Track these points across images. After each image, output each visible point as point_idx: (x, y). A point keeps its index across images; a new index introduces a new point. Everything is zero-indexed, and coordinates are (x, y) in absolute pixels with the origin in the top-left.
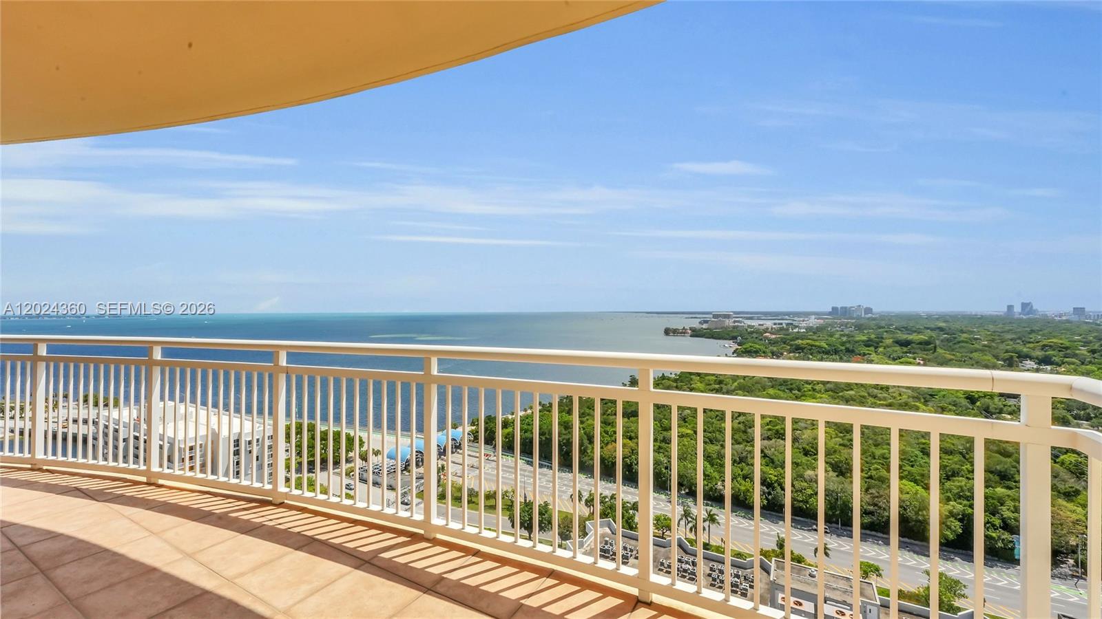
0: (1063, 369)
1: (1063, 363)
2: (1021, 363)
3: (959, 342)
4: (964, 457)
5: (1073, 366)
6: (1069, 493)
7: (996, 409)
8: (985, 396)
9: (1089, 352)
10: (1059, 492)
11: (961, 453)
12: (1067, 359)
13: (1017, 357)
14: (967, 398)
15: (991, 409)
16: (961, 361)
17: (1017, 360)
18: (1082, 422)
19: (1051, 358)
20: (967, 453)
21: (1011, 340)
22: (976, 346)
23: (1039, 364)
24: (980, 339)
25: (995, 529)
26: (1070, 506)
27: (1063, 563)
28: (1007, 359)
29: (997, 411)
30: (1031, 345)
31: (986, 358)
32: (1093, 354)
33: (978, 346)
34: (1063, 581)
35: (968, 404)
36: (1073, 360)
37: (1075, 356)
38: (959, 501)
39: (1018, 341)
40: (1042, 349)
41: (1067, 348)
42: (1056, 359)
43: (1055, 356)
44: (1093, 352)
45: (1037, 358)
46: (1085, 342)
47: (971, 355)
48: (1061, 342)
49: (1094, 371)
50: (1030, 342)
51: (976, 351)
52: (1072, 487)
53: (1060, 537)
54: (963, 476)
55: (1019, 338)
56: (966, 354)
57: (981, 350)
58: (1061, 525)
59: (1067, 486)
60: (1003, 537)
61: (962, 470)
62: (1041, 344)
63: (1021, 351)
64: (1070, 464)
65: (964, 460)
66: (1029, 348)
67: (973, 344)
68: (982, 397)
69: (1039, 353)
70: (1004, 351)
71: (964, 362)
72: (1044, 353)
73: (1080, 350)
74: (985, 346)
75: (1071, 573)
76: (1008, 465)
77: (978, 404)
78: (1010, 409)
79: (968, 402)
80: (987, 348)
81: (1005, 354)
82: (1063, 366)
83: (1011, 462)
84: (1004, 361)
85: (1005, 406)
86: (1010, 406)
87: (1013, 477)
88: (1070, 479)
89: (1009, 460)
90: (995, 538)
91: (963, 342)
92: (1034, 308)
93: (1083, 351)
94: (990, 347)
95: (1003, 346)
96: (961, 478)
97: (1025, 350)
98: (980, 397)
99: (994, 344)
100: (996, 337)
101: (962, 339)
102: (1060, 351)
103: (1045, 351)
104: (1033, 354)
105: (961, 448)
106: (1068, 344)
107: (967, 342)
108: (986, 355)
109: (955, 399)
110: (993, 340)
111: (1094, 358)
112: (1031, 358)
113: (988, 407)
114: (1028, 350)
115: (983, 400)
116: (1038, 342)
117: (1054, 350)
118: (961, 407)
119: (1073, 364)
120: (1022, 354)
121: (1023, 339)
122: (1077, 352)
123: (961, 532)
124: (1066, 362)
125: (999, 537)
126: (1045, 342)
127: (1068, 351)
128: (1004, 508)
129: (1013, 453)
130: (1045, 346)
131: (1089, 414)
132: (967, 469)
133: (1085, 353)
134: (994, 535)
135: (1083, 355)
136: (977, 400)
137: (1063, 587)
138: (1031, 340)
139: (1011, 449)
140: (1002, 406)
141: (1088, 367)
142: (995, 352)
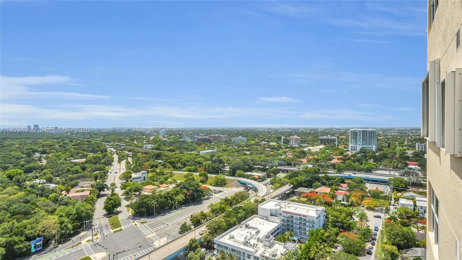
0: (50, 155)
1: (50, 152)
2: (34, 154)
3: (4, 147)
4: (7, 210)
5: (54, 153)
6: (52, 211)
7: (23, 180)
8: (17, 174)
9: (59, 146)
10: (49, 212)
11: (5, 209)
12: (51, 150)
13: (32, 152)
14: (8, 177)
15: (21, 181)
16: (5, 157)
17: (32, 153)
18: (57, 178)
19: (46, 151)
20: (8, 208)
21: (30, 143)
22: (13, 148)
23: (41, 154)
24: (15, 144)
25: (22, 243)
26: (53, 217)
27: (50, 244)
28: (28, 153)
29: (23, 181)
30: (38, 145)
31: (18, 154)
32: (61, 147)
33: (14, 148)
34: (51, 252)
35: (9, 181)
36: (54, 151)
37: (54, 149)
38: (4, 236)
39: (32, 144)
40: (42, 147)
41: (51, 146)
42: (48, 151)
43: (47, 150)
44: (60, 146)
45: (40, 151)
46: (58, 142)
47: (10, 153)
48: (49, 143)
49: (61, 155)
50: (37, 144)
51: (13, 151)
52: (54, 208)
53: (49, 233)
54: (6, 222)
55: (33, 142)
56: (7, 153)
57: (15, 150)
58: (50, 227)
59: (52, 208)
60: (26, 245)
61: (6, 218)
62: (42, 144)
63: (34, 149)
64: (53, 198)
65: (7, 212)
66: (37, 147)
67: (11, 147)
68: (16, 175)
69: (41, 149)
70: (26, 149)
71: (7, 157)
72: (43, 148)
73: (56, 146)
74: (17, 147)
75: (53, 247)
76: (28, 207)
77: (14, 179)
78: (29, 178)
79: (9, 179)
80: (18, 149)
81: (27, 151)
82: (50, 154)
83: (29, 205)
84: (26, 154)
85: (26, 177)
86: (29, 177)
87: (30, 212)
88: (53, 204)
89: (28, 204)
90: (22, 247)
91: (6, 146)
92: (39, 127)
93: (57, 146)
94: (19, 148)
95: (26, 147)
96: (4, 223)
97: (35, 148)
98: (14, 175)
99: (22, 146)
100: (23, 143)
101: (5, 145)
102: (49, 147)
103: (44, 148)
104: (39, 150)
105: (4, 206)
106: (52, 144)
107: (8, 146)
108: (18, 152)
109: (1, 179)
110: (21, 144)
111: (61, 149)
112: (38, 152)
113: (19, 180)
114: (37, 148)
115: (16, 177)
116: (40, 144)
117: (47, 147)
118: (5, 183)
119: (54, 152)
120: (34, 150)
121: (35, 143)
122: (55, 147)
123: (5, 253)
124: (51, 152)
125: (24, 246)
126: (43, 144)
127: (52, 147)
128: (26, 230)
129: (30, 200)
130: (43, 145)
131: (59, 174)
132: (8, 216)
133: (58, 147)
134: (22, 246)
135: (57, 148)
136: (13, 177)
137: (51, 255)
138: (38, 143)
139: (29, 198)
140: (25, 178)
141: (59, 153)
142: (22, 150)
